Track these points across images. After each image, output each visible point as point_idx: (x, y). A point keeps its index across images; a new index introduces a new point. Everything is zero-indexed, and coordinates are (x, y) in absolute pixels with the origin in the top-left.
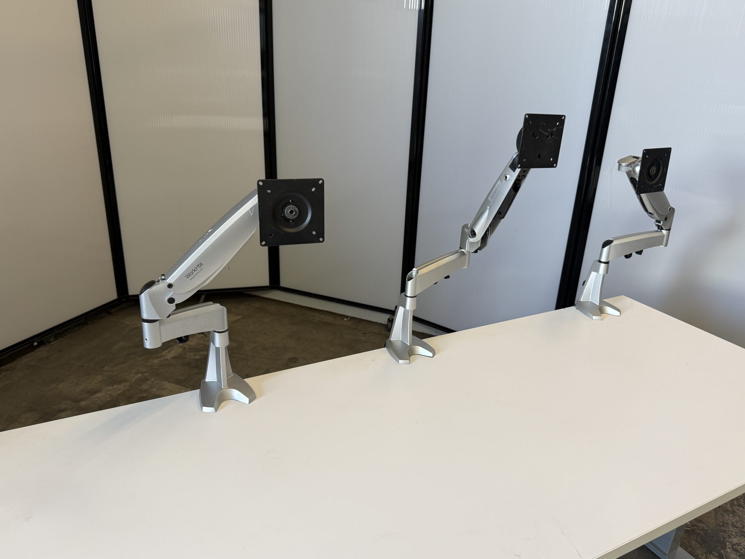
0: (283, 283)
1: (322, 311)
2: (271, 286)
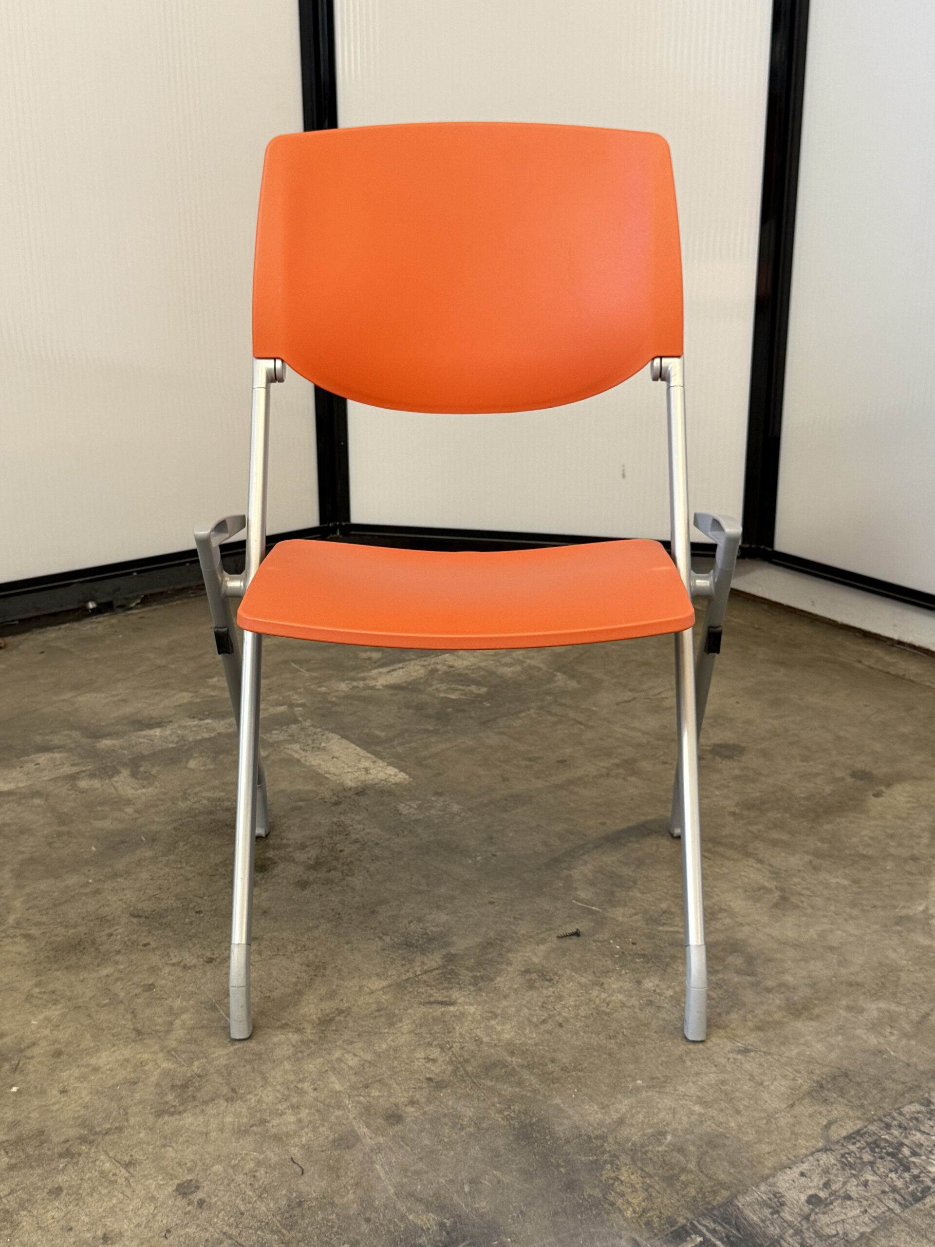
0: (786, 539)
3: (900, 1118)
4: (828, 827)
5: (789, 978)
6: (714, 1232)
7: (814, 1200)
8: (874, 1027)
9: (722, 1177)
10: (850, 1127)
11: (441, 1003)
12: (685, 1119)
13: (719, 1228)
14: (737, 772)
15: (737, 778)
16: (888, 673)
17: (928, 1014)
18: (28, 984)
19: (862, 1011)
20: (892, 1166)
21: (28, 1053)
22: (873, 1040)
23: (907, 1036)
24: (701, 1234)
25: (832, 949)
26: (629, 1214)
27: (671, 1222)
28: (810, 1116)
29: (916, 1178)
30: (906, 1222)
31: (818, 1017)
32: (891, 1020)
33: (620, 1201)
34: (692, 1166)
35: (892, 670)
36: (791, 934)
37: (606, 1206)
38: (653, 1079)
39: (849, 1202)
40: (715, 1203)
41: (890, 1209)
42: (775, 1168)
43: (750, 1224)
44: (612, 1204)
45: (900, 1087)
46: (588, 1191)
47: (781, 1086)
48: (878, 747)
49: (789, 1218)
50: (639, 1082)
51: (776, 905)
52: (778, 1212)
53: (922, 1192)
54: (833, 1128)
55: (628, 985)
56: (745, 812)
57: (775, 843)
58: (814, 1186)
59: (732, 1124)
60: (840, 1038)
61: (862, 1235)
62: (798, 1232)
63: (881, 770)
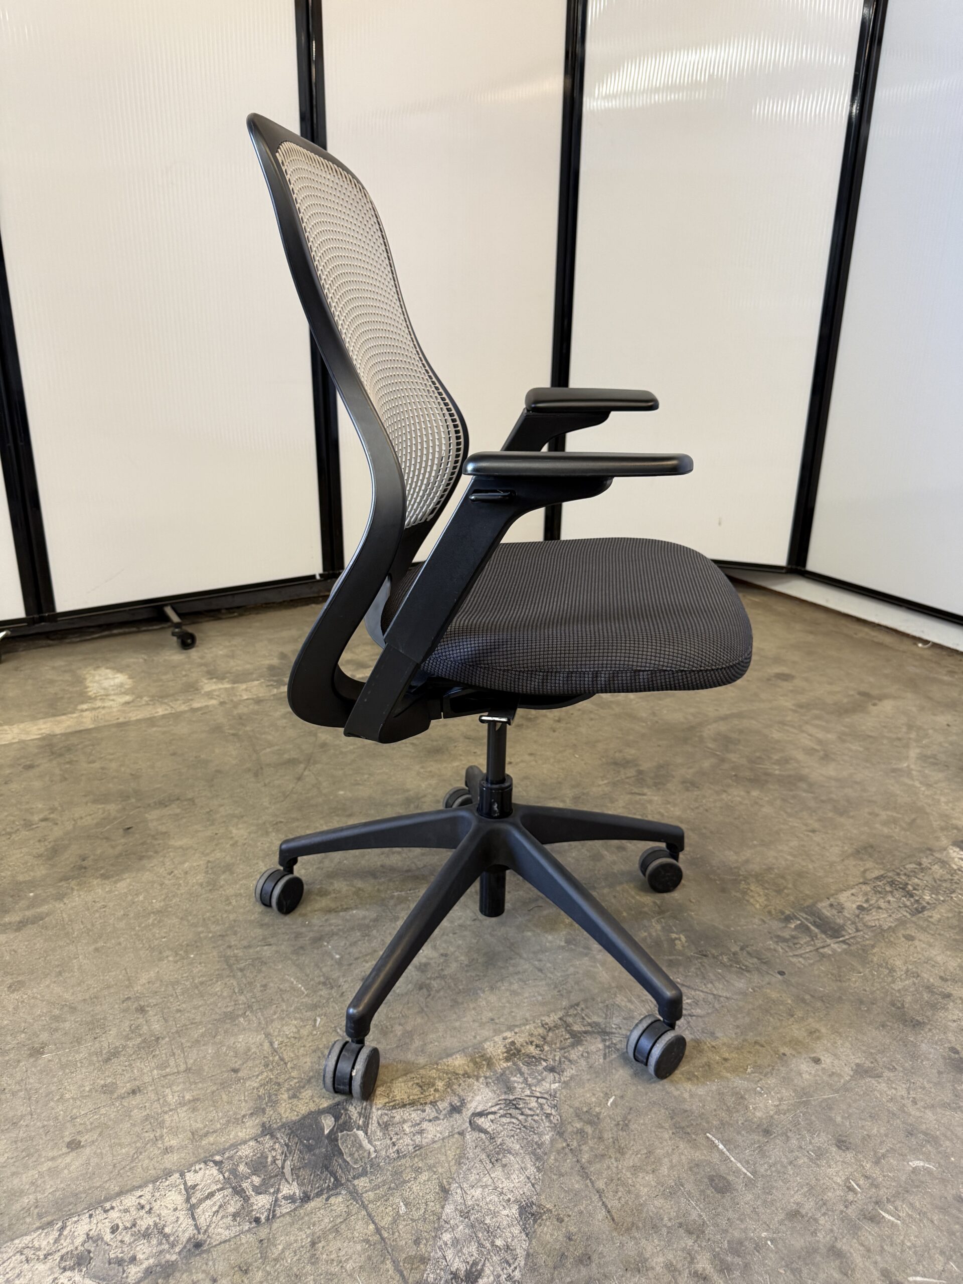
0: (813, 564)
1: (879, 625)
2: (790, 567)
3: (905, 871)
4: (847, 720)
5: (834, 796)
6: (806, 919)
7: (860, 908)
8: (885, 823)
9: (807, 892)
10: (877, 873)
11: (639, 794)
12: (783, 863)
13: (809, 917)
14: (791, 688)
15: (792, 691)
16: (873, 641)
17: (914, 820)
18: (417, 767)
19: (877, 815)
20: (903, 894)
21: (423, 800)
22: (886, 830)
23: (903, 829)
24: (800, 920)
25: (856, 783)
26: (758, 906)
27: (782, 913)
28: (854, 866)
29: (917, 901)
30: (914, 923)
31: (852, 817)
32: (895, 821)
33: (752, 900)
34: (790, 886)
35: (876, 640)
36: (833, 773)
37: (745, 902)
38: (763, 841)
39: (880, 911)
40: (805, 905)
41: (904, 916)
42: (836, 890)
43: (827, 917)
44: (748, 901)
45: (903, 855)
46: (734, 893)
47: (836, 850)
48: (872, 679)
49: (848, 916)
50: (755, 842)
51: (822, 758)
52: (841, 912)
53: (922, 908)
54: (868, 873)
55: (742, 793)
56: (799, 710)
57: (817, 726)
58: (860, 900)
59: (811, 867)
60: (866, 828)
61: (890, 927)
62: (854, 923)
63: (875, 692)
